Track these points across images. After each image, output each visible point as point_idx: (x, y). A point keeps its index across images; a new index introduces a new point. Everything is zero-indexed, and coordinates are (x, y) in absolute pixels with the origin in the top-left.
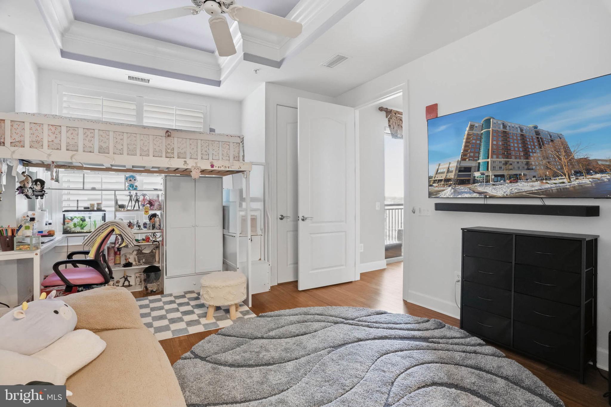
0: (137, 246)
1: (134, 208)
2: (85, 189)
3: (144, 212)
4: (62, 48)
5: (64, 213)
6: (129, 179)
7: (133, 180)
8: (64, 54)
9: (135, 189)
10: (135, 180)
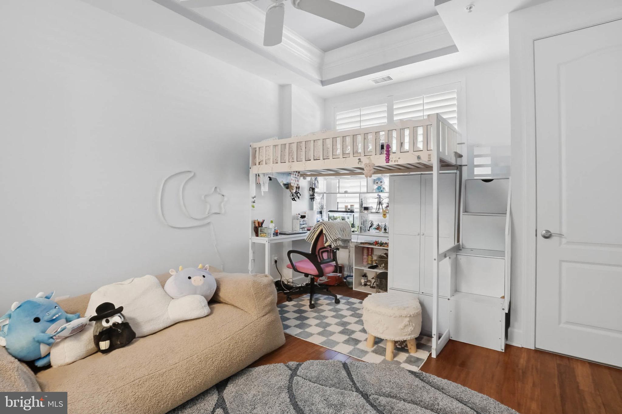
0: (385, 250)
1: (378, 211)
2: (340, 192)
3: (382, 215)
4: (321, 79)
5: (329, 213)
6: (376, 182)
7: (379, 183)
8: (323, 83)
9: (381, 191)
10: (381, 182)
